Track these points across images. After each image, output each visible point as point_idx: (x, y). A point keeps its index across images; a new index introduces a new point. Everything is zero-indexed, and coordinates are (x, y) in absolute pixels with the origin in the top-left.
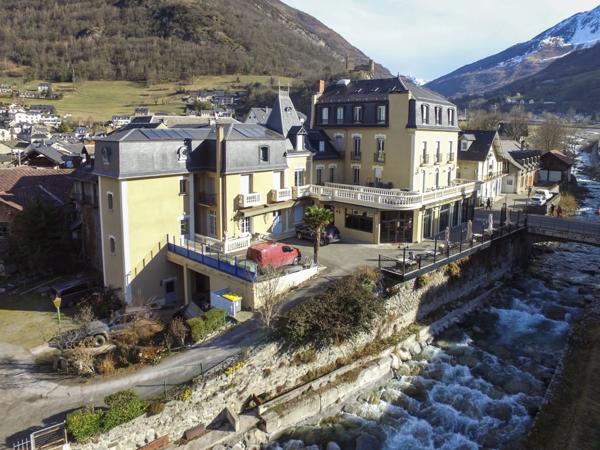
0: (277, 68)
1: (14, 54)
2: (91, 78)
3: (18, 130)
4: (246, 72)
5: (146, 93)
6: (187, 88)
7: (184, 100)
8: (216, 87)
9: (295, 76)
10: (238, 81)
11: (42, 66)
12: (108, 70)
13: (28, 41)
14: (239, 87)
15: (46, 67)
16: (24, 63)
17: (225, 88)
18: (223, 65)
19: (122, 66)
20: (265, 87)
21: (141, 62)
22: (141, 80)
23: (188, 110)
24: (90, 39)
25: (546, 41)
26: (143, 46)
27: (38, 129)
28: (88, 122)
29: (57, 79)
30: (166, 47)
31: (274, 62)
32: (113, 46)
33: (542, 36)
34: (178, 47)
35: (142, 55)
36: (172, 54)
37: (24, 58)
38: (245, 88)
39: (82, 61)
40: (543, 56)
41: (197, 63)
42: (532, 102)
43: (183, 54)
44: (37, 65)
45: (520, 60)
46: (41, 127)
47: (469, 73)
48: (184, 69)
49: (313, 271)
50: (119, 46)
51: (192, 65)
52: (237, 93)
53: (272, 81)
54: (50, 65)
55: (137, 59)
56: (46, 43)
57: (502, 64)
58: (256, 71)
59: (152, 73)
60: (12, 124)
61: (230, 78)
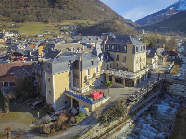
0: (89, 18)
1: (4, 13)
2: (29, 21)
3: (6, 39)
4: (79, 19)
5: (47, 26)
6: (61, 24)
7: (60, 28)
8: (70, 24)
9: (95, 21)
10: (77, 22)
11: (13, 17)
12: (35, 18)
13: (8, 9)
14: (77, 24)
15: (15, 17)
16: (7, 16)
17: (73, 24)
18: (72, 17)
19: (39, 17)
20: (86, 24)
21: (45, 16)
22: (46, 22)
23: (61, 31)
24: (29, 8)
25: (171, 9)
26: (46, 11)
27: (13, 39)
28: (29, 36)
29: (18, 21)
30: (54, 11)
31: (88, 16)
32: (37, 11)
33: (170, 7)
34: (58, 11)
35: (46, 13)
36: (56, 13)
37: (7, 14)
38: (80, 24)
39: (26, 16)
40: (170, 13)
41: (64, 16)
42: (167, 28)
43: (59, 13)
44: (11, 17)
45: (163, 14)
46: (14, 38)
47: (148, 18)
48: (59, 18)
49: (108, 99)
50: (39, 11)
51: (62, 17)
52: (77, 26)
53: (88, 22)
54: (16, 17)
55: (44, 15)
56: (14, 9)
57: (158, 15)
58: (83, 19)
59: (49, 20)
60: (4, 37)
61: (75, 21)
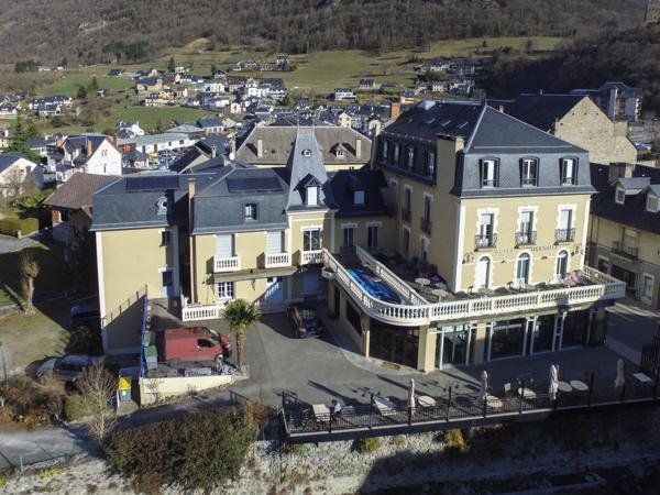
0: (540, 27)
1: (265, 30)
2: (324, 49)
3: (247, 104)
4: (497, 33)
5: (376, 62)
6: (420, 56)
7: (416, 69)
8: (455, 53)
10: (484, 45)
11: (284, 39)
12: (342, 39)
13: (276, 18)
14: (485, 53)
15: (287, 40)
16: (271, 38)
17: (465, 54)
18: (469, 27)
19: (355, 35)
20: (518, 51)
21: (375, 29)
22: (373, 49)
23: (418, 82)
24: (328, 9)
26: (379, 12)
27: (264, 103)
28: (310, 95)
29: (295, 51)
30: (403, 11)
31: (537, 20)
32: (349, 14)
34: (416, 10)
35: (377, 21)
36: (409, 19)
37: (272, 33)
38: (493, 53)
39: (318, 33)
41: (436, 27)
43: (421, 17)
44: (280, 39)
46: (267, 100)
48: (420, 34)
50: (354, 14)
51: (431, 29)
52: (481, 60)
53: (529, 44)
54: (291, 38)
55: (371, 27)
56: (290, 17)
58: (510, 32)
59: (385, 41)
60: (244, 98)
61: (475, 42)
